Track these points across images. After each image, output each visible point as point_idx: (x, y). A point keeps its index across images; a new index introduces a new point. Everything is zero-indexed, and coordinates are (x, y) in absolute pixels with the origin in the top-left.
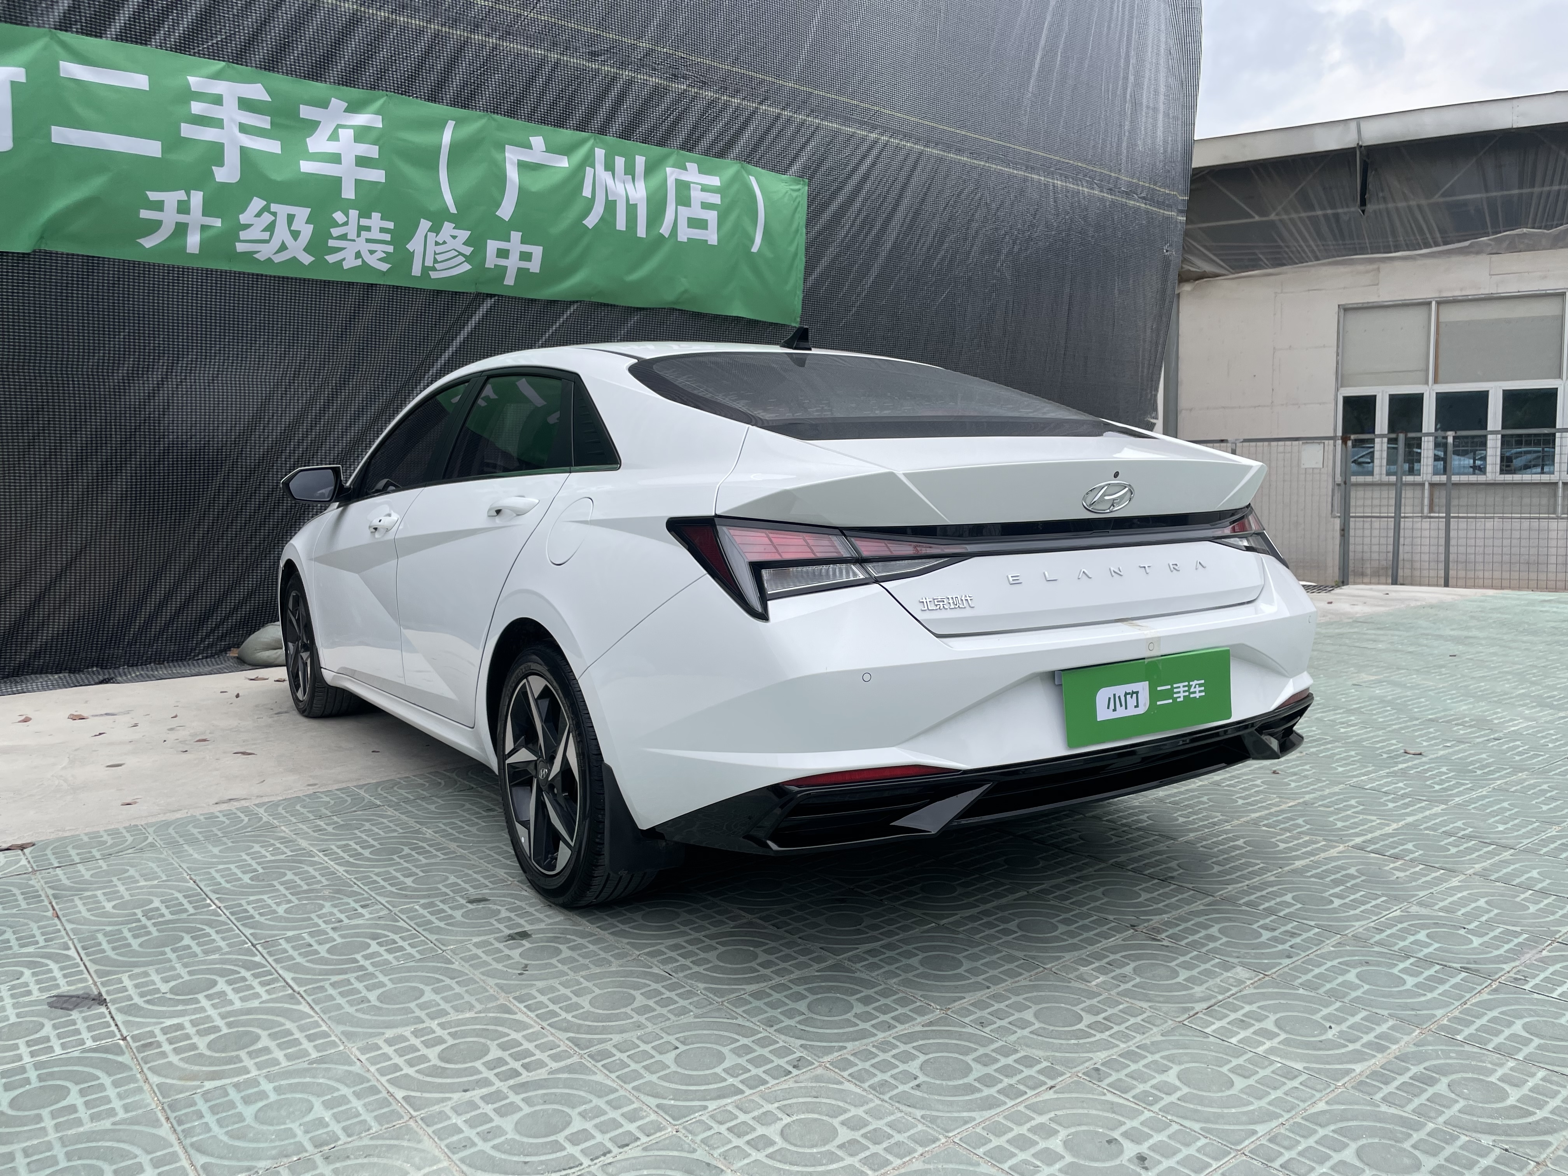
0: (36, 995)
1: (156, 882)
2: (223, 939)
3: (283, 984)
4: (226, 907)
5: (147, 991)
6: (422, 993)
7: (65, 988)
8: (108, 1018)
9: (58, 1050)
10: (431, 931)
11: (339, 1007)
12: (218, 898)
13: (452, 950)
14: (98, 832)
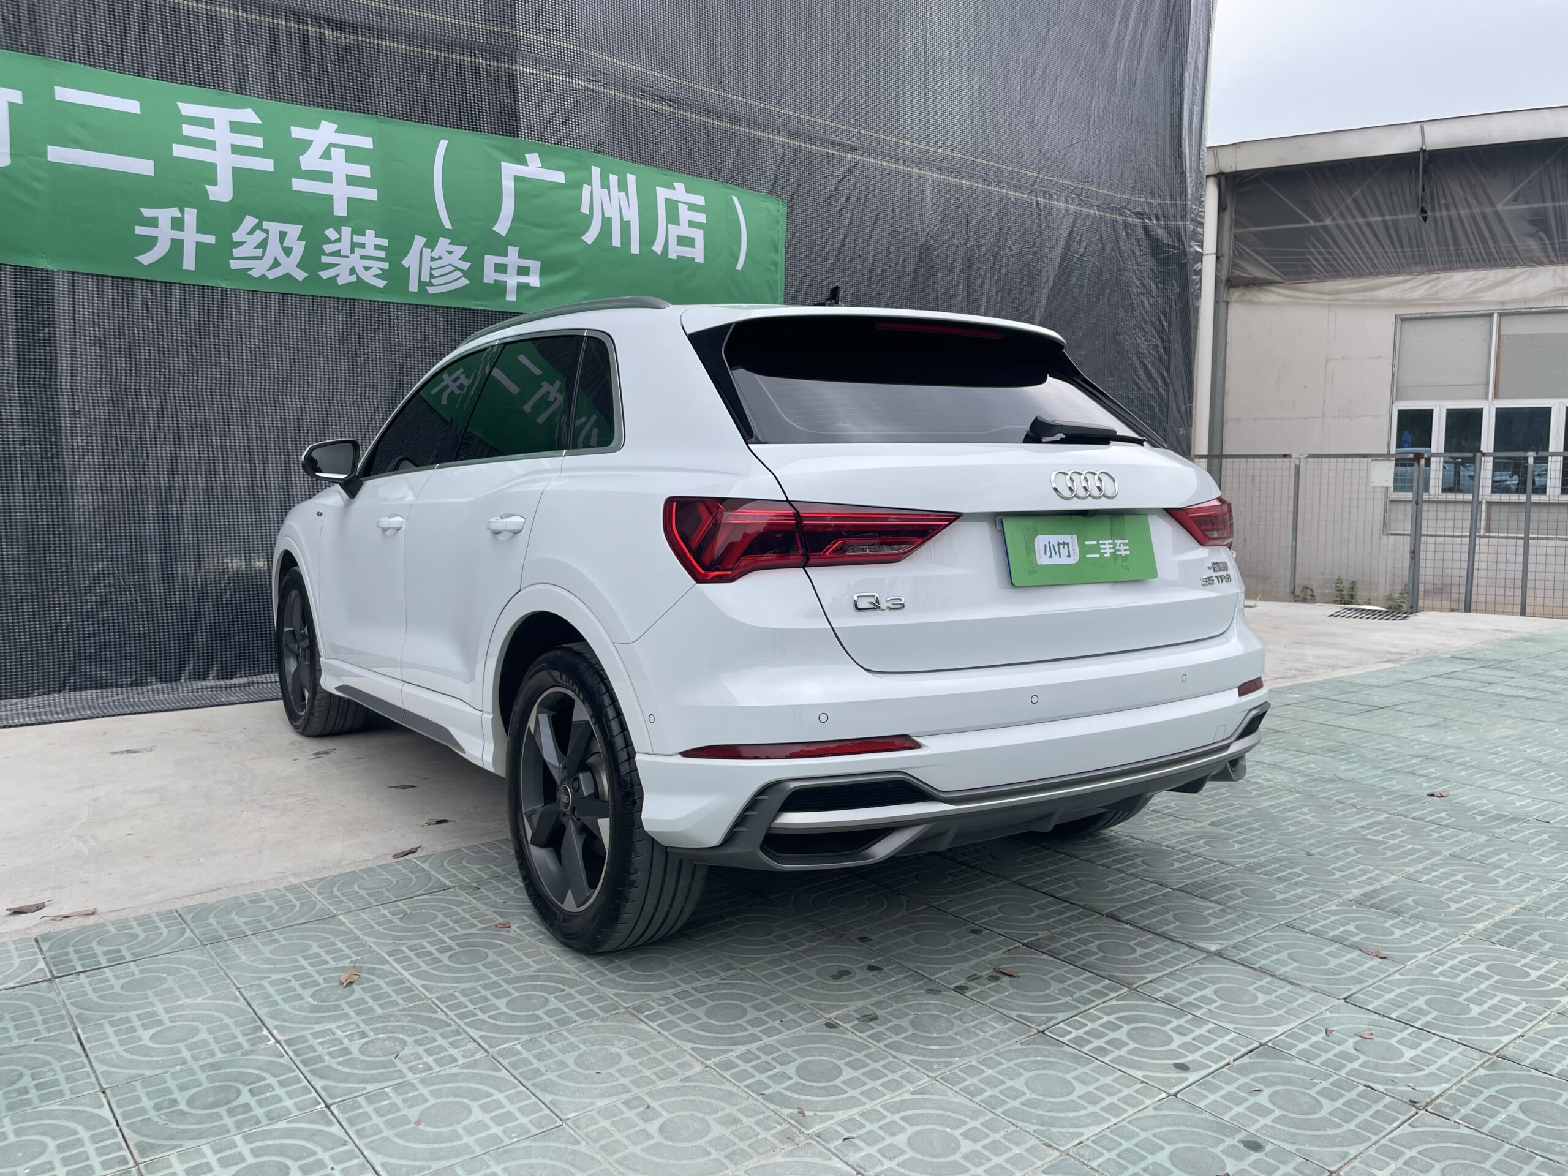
4: (288, 1043)
10: (542, 1087)
12: (276, 1027)
13: (575, 1121)
14: (127, 920)
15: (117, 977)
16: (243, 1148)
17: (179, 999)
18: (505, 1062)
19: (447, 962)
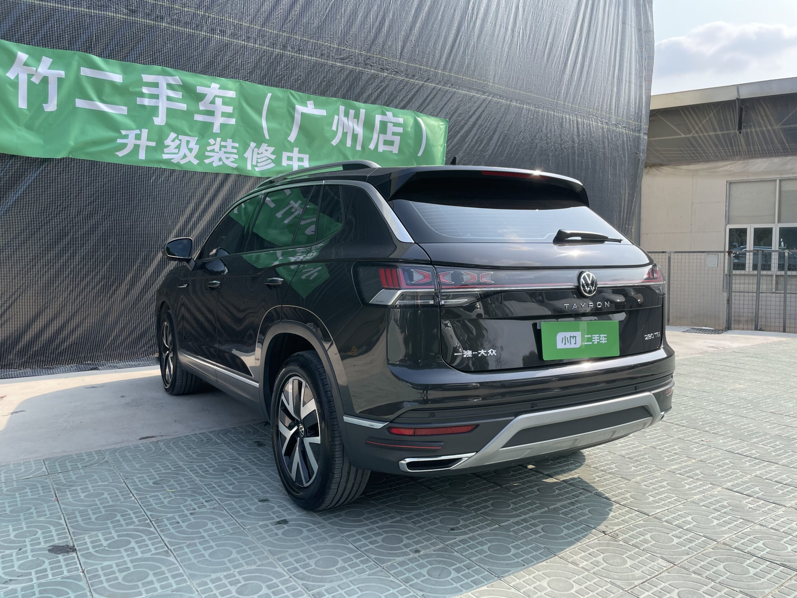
0: (43, 545)
1: (106, 483)
2: (137, 517)
3: (163, 544)
4: (140, 499)
5: (96, 544)
6: (231, 553)
7: (57, 542)
8: (77, 560)
9: (50, 577)
10: (238, 517)
11: (189, 559)
12: (136, 493)
13: (248, 529)
14: (82, 453)
15: (75, 474)
16: (115, 535)
17: (98, 482)
18: (226, 508)
19: (211, 471)
